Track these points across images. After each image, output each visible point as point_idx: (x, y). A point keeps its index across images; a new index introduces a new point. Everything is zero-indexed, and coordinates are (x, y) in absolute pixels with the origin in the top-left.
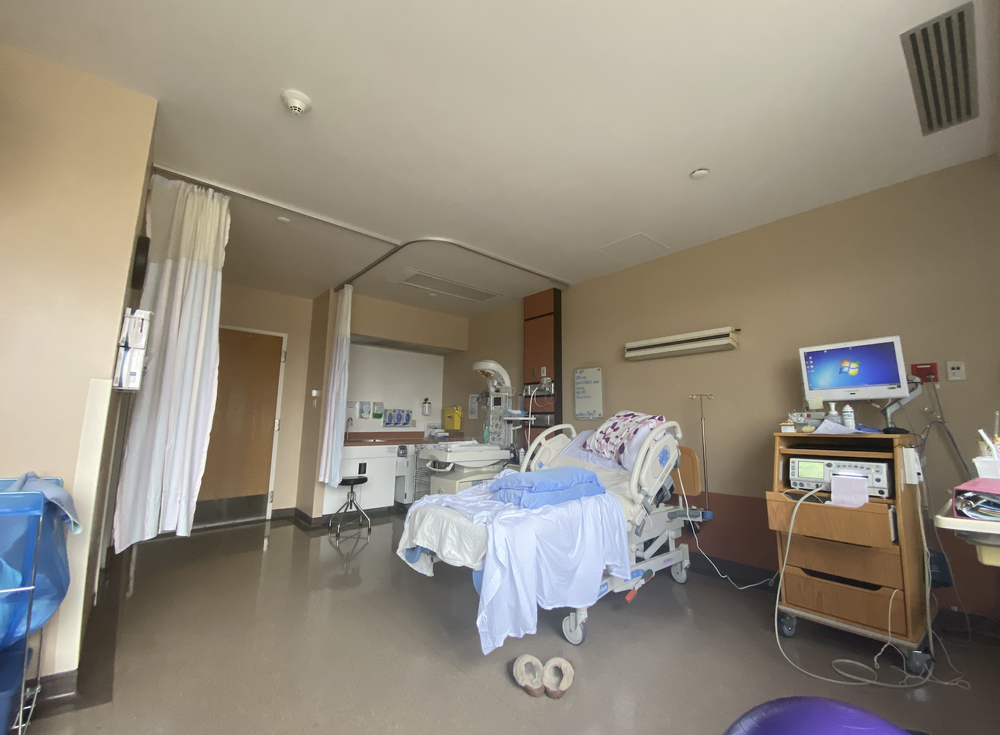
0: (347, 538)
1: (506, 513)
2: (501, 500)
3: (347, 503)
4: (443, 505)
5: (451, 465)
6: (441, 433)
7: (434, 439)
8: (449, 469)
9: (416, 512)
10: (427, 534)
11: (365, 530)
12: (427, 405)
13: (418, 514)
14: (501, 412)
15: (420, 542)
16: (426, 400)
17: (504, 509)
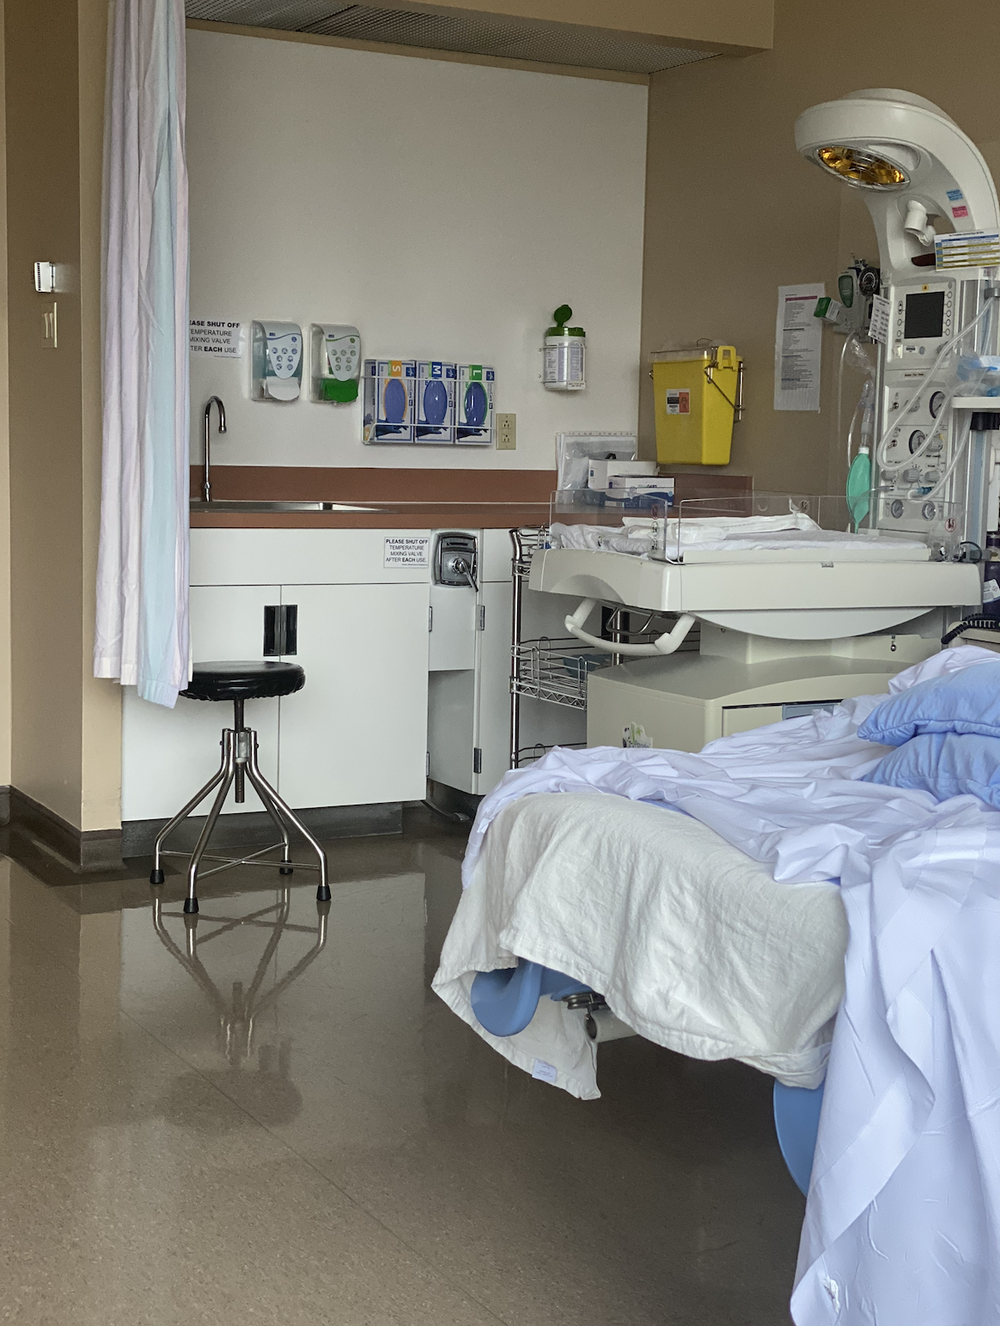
0: (232, 923)
1: (941, 839)
2: (923, 785)
3: (222, 777)
4: (636, 791)
5: (682, 627)
6: (635, 477)
7: (599, 507)
8: (670, 641)
9: (510, 817)
10: (563, 912)
11: (303, 898)
12: (566, 340)
13: (519, 822)
14: (944, 367)
15: (531, 944)
16: (563, 314)
17: (933, 824)
